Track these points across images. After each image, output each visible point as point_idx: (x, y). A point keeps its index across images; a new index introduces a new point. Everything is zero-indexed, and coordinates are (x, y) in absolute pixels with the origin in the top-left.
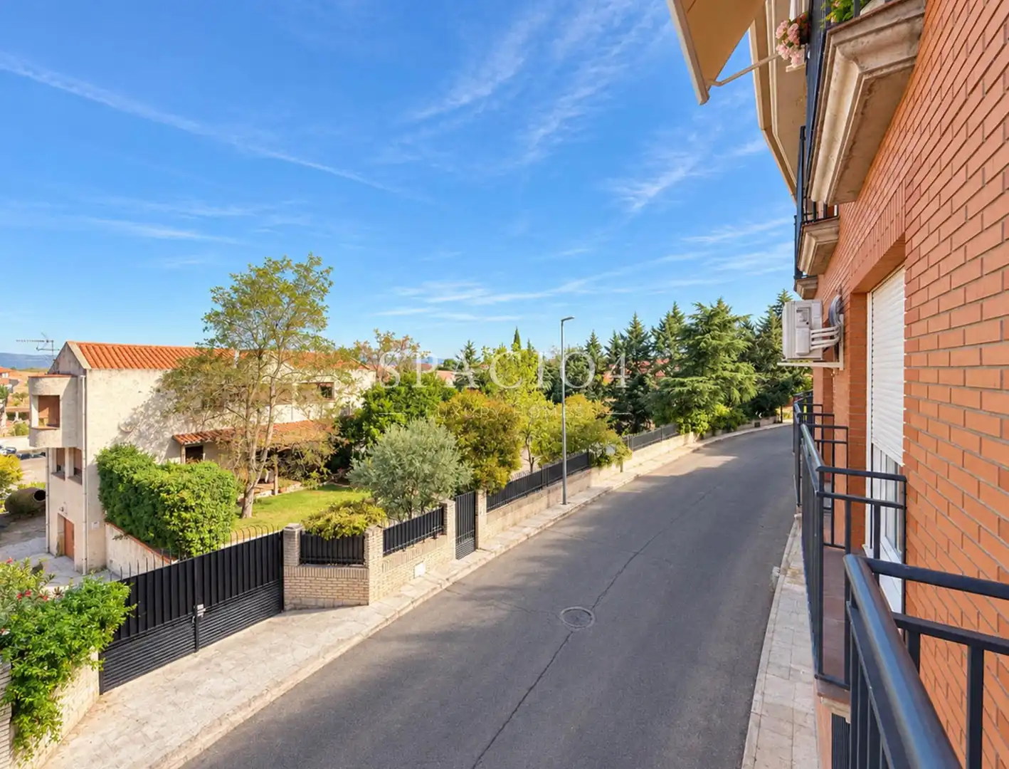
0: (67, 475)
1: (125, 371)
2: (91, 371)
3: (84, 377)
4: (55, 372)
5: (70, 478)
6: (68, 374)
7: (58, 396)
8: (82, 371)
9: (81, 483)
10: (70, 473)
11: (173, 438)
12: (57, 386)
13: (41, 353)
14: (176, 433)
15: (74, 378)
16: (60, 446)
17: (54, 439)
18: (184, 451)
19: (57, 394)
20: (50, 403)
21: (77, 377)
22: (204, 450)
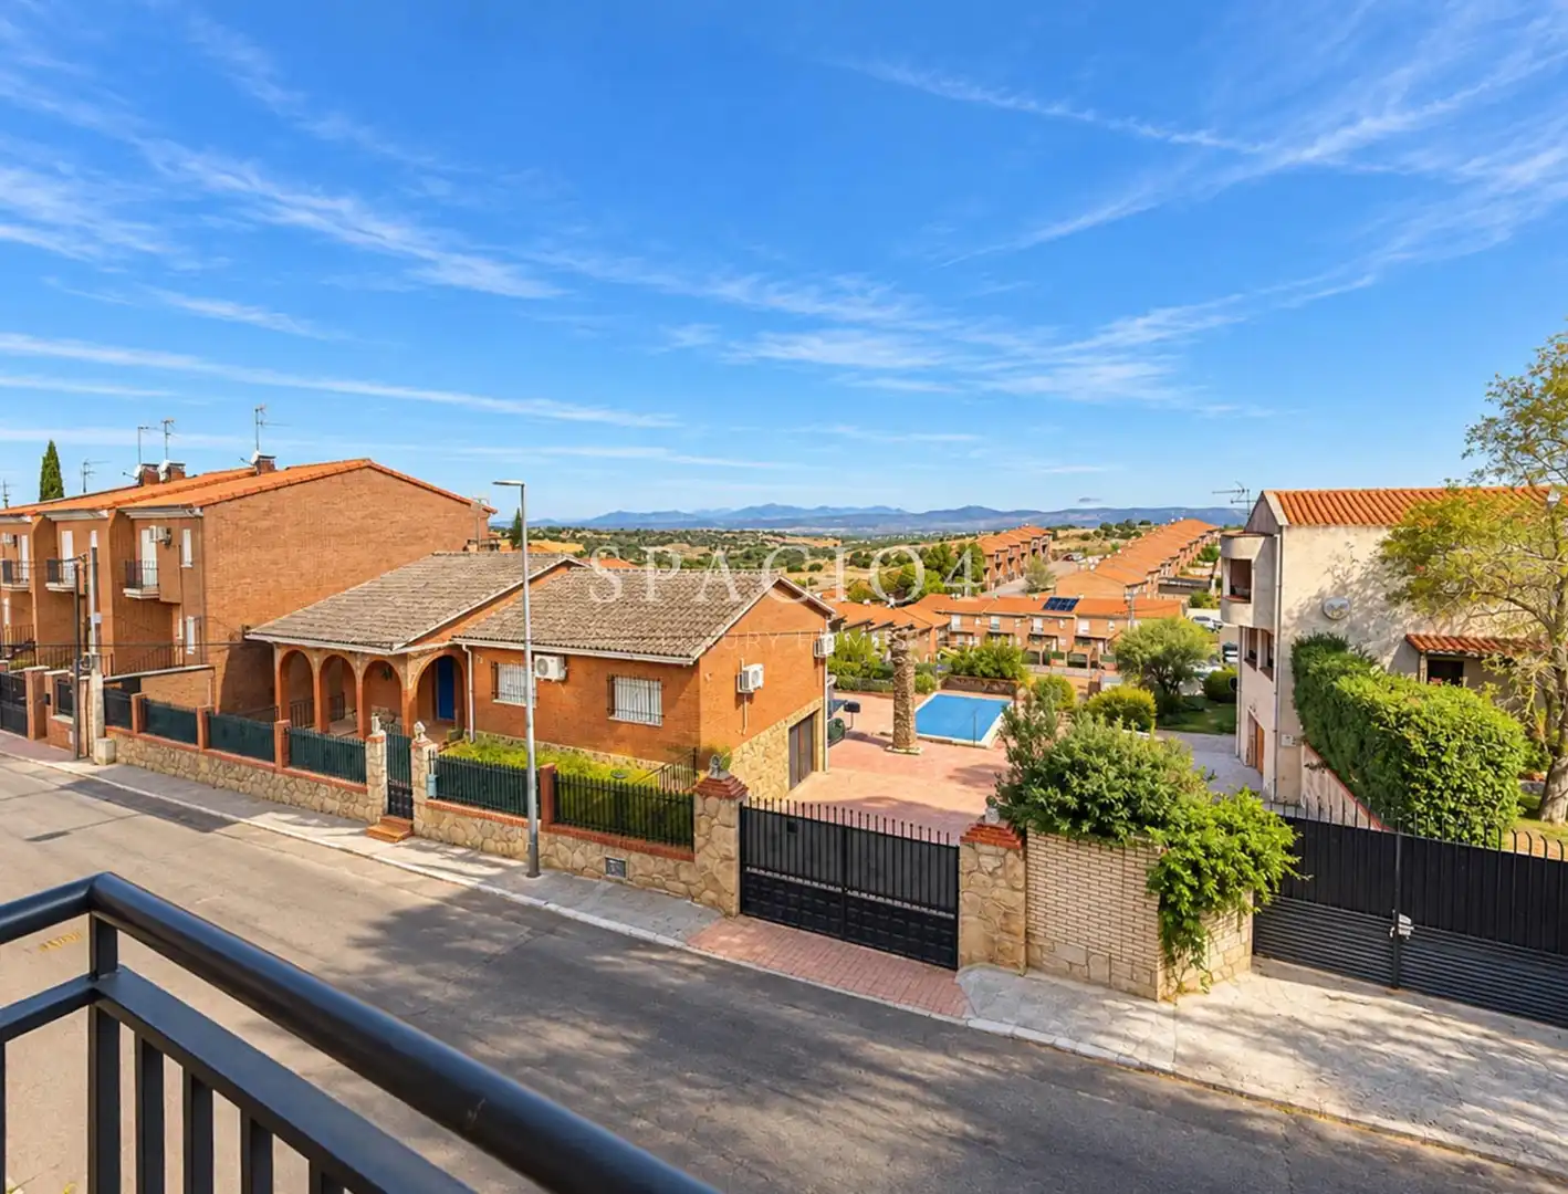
0: (1259, 665)
1: (1333, 529)
2: (1288, 527)
3: (1278, 536)
4: (1248, 531)
5: (1261, 669)
6: (1263, 534)
7: (1250, 561)
8: (1277, 529)
9: (1272, 680)
10: (1262, 663)
11: (1407, 638)
12: (1249, 548)
13: (1236, 505)
14: (1410, 631)
15: (1269, 538)
16: (1251, 626)
17: (1245, 615)
18: (1424, 664)
19: (1248, 558)
20: (1241, 569)
21: (1272, 535)
22: (1465, 671)
